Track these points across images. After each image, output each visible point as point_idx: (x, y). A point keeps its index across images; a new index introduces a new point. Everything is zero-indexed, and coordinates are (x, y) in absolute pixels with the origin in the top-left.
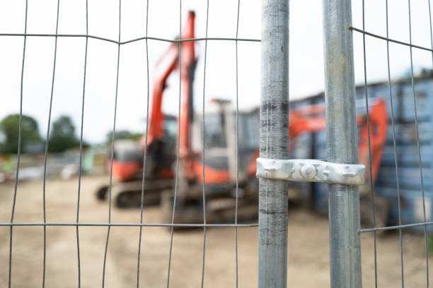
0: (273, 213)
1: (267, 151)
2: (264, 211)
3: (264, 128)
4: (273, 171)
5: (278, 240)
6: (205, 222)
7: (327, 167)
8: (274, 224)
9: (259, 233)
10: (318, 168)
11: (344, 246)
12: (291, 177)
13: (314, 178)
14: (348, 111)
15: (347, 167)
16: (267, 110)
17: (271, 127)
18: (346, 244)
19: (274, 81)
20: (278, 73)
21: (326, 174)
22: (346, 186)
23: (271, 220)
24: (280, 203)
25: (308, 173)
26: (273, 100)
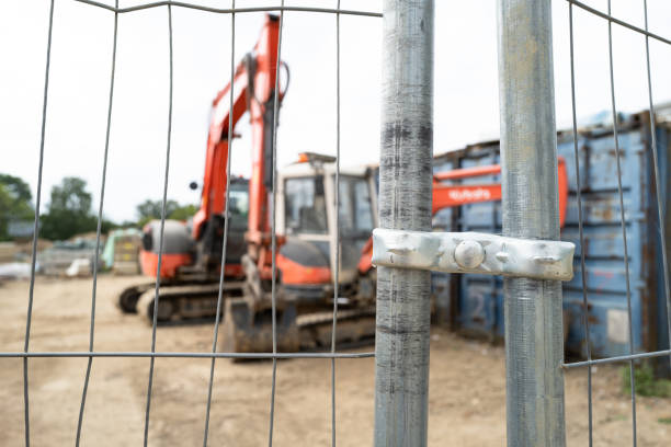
0: (403, 332)
1: (392, 216)
2: (385, 329)
3: (388, 172)
4: (404, 252)
5: (412, 384)
6: (274, 349)
7: (504, 245)
8: (405, 352)
9: (376, 369)
10: (488, 248)
11: (533, 394)
12: (436, 263)
13: (479, 267)
14: (544, 142)
15: (543, 246)
16: (394, 139)
17: (401, 170)
18: (539, 390)
19: (408, 85)
20: (415, 70)
21: (502, 260)
22: (538, 281)
23: (399, 347)
24: (415, 312)
25: (468, 258)
26: (406, 120)
